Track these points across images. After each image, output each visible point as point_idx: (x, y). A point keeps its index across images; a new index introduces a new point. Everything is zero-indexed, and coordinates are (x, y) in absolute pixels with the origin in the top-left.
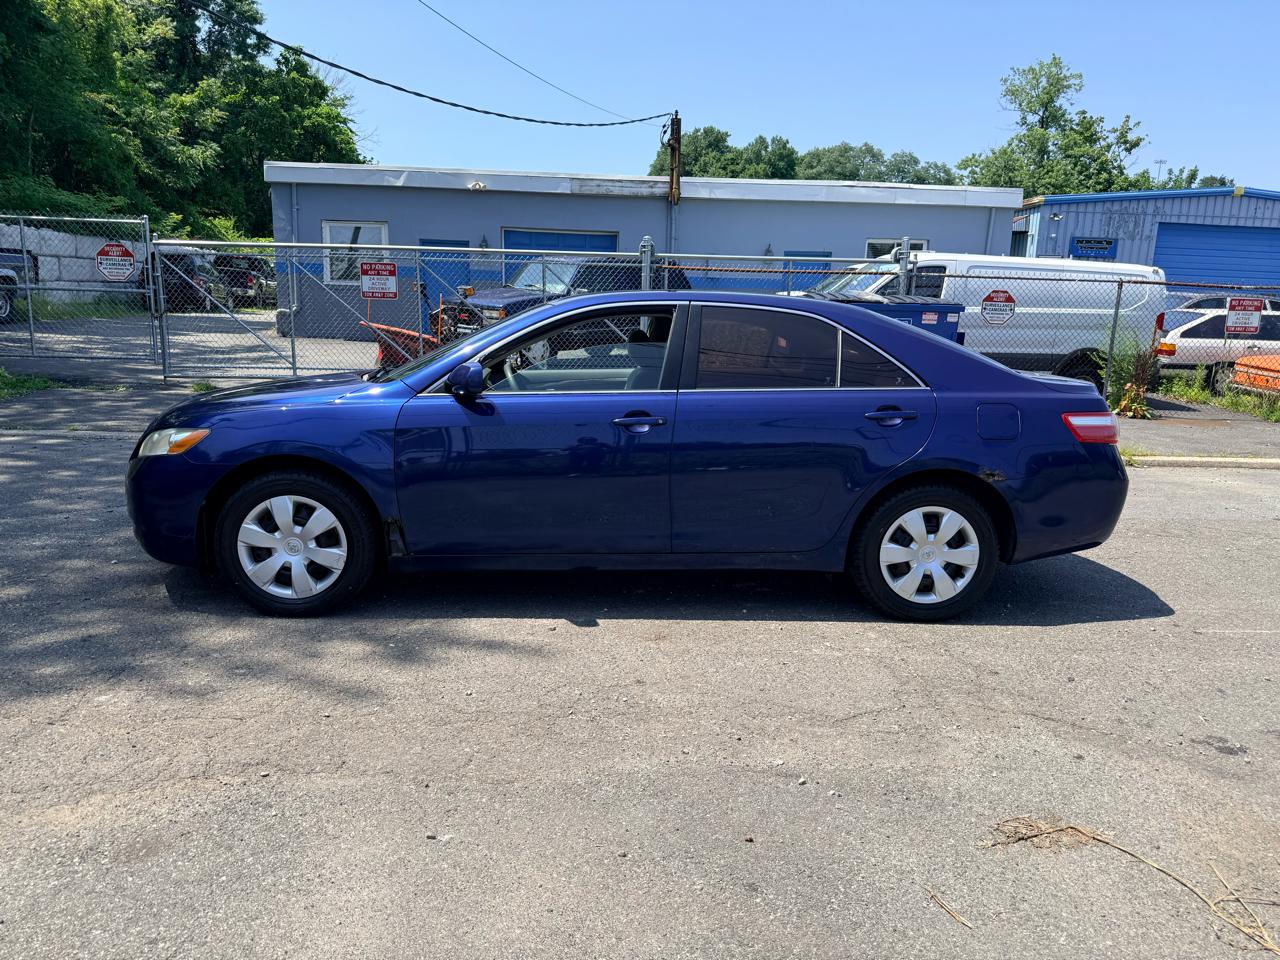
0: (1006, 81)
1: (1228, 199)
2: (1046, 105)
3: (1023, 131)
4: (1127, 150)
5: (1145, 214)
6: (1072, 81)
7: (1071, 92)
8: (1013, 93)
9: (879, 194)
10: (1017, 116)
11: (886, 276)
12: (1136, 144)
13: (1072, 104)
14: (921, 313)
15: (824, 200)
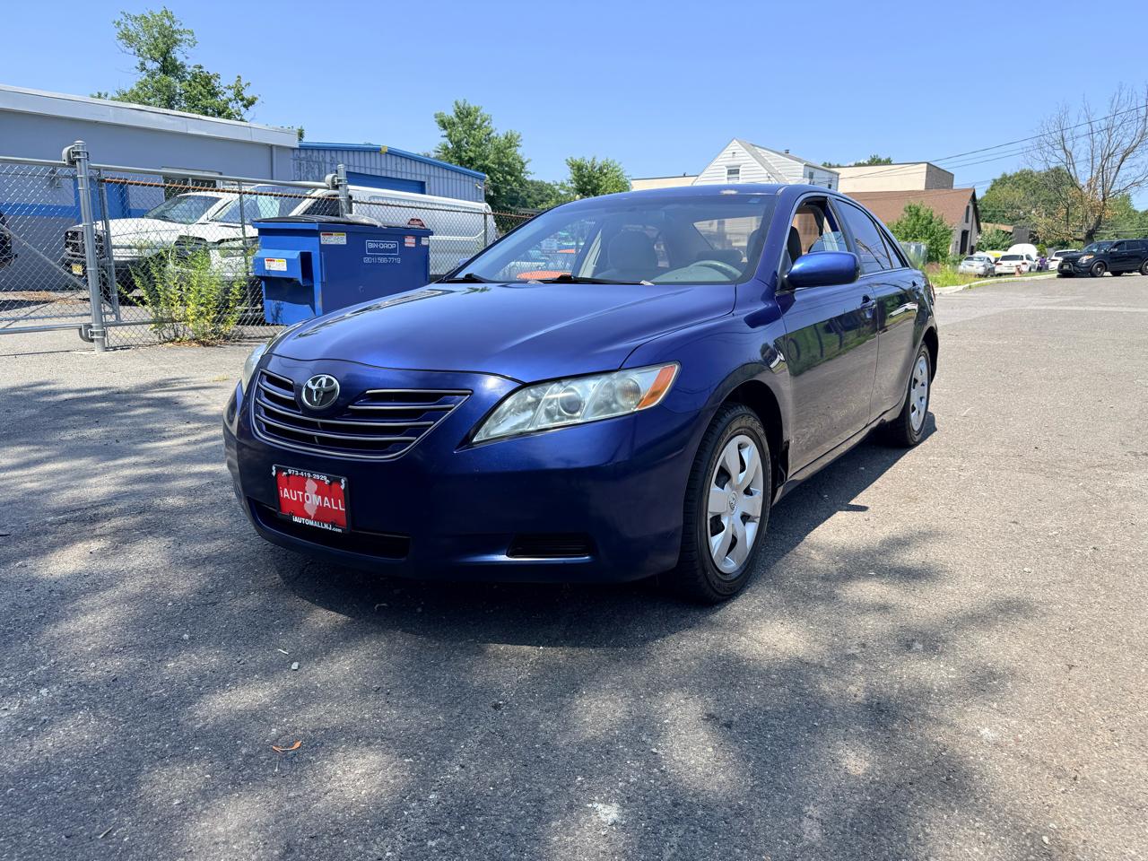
0: (119, 24)
1: (377, 154)
2: (165, 55)
3: (144, 76)
4: (245, 106)
5: (325, 162)
6: (185, 37)
7: (184, 47)
8: (128, 38)
10: (137, 61)
11: (307, 201)
12: (251, 103)
13: (187, 58)
14: (404, 236)
15: (113, 121)
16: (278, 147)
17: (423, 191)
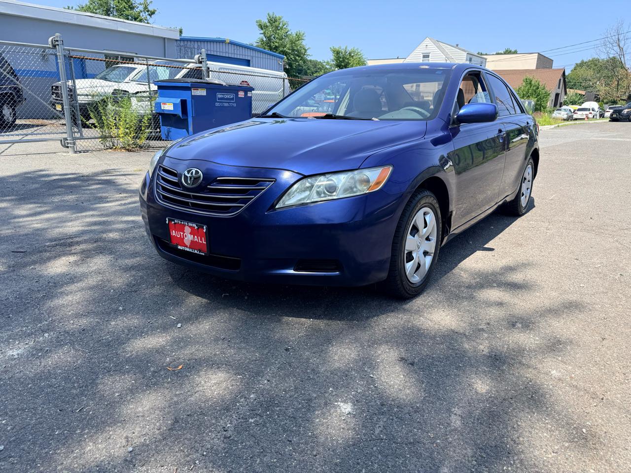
1: (224, 43)
4: (149, 15)
5: (194, 48)
9: (108, 23)
11: (185, 70)
12: (153, 13)
14: (238, 91)
16: (168, 39)
17: (249, 65)
